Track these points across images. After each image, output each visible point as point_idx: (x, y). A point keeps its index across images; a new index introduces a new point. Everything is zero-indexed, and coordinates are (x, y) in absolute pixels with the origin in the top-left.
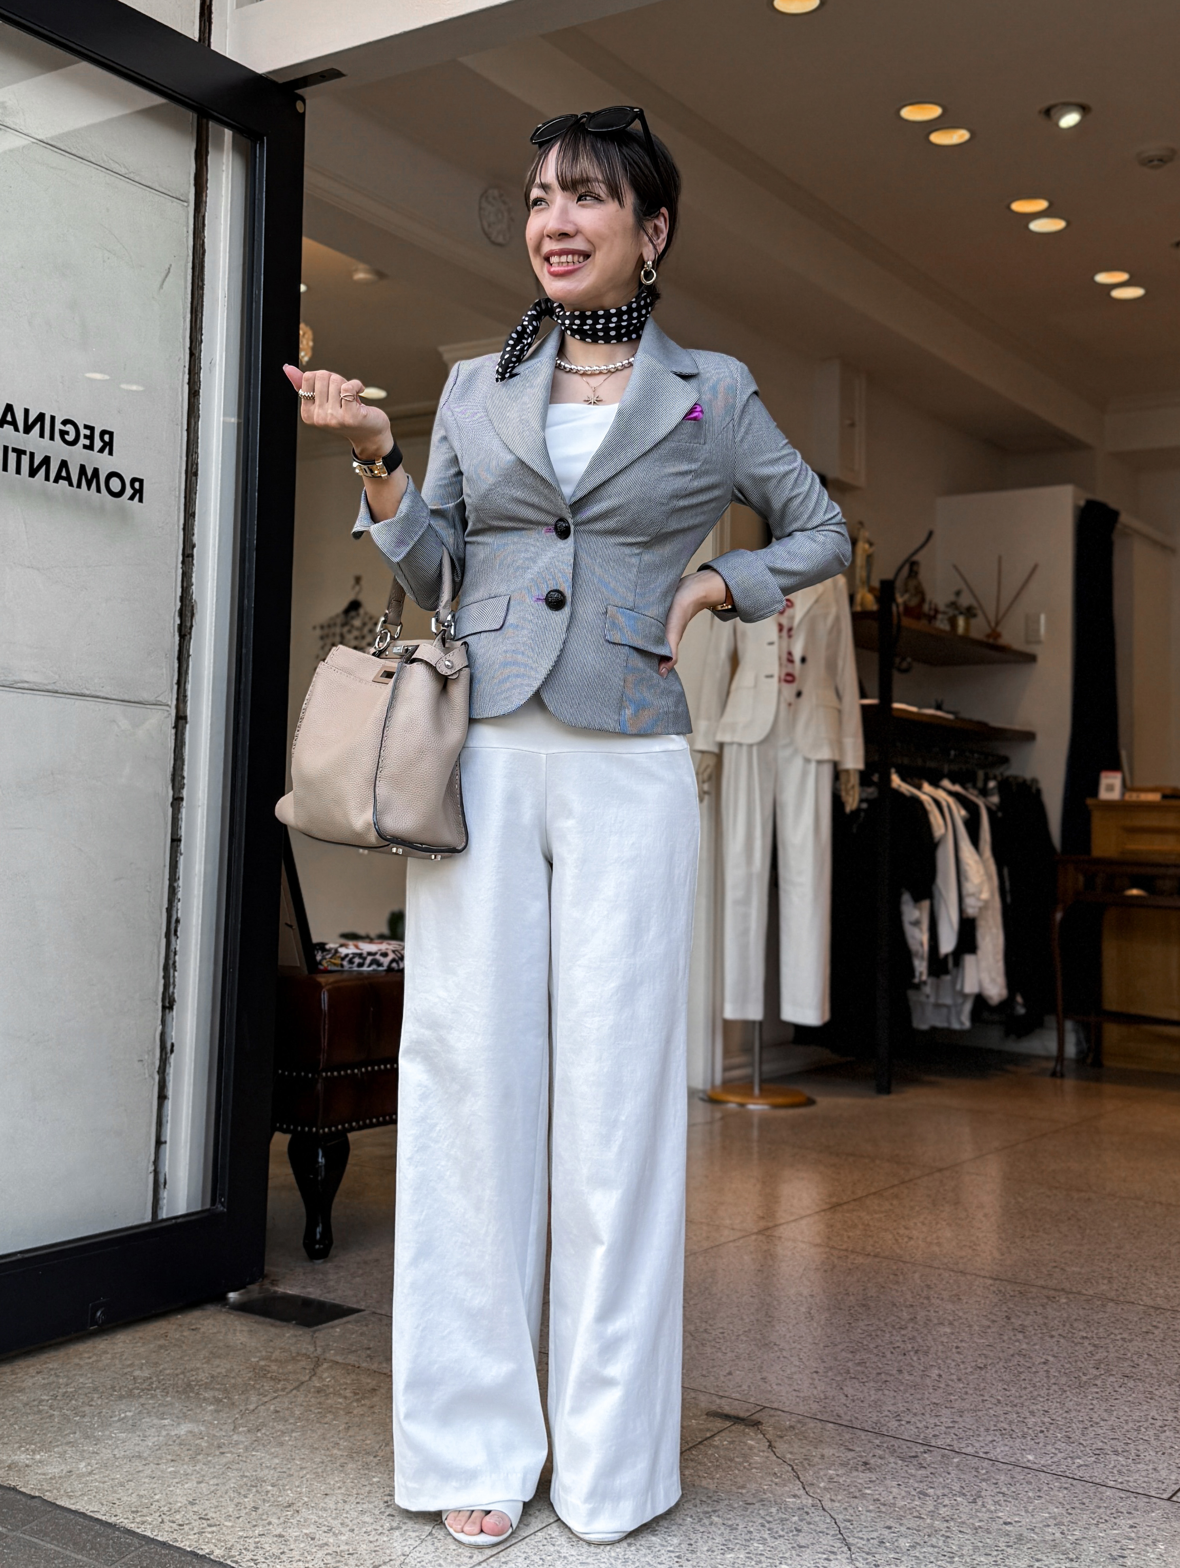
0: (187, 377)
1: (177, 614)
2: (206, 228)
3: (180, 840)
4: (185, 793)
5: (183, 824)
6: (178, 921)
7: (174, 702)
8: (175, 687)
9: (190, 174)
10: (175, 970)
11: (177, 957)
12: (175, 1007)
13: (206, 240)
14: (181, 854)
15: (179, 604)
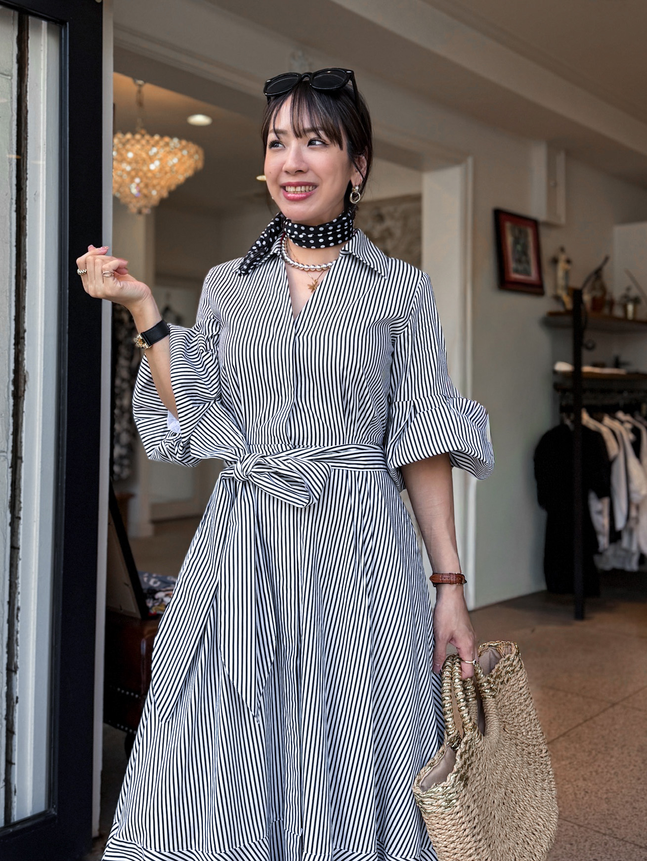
0: (14, 207)
1: (11, 383)
2: (28, 94)
3: (18, 549)
4: (22, 514)
5: (21, 537)
6: (18, 609)
7: (10, 449)
8: (11, 437)
9: (12, 54)
10: (18, 645)
11: (19, 636)
12: (18, 672)
13: (28, 103)
14: (20, 559)
15: (12, 376)
